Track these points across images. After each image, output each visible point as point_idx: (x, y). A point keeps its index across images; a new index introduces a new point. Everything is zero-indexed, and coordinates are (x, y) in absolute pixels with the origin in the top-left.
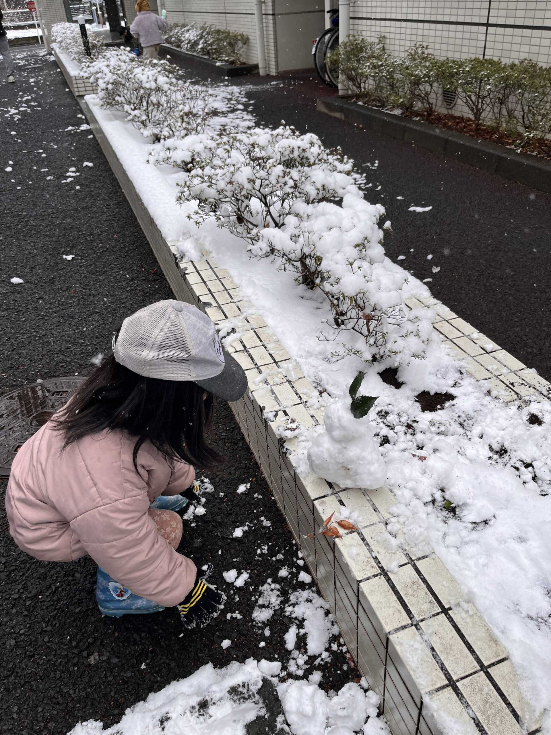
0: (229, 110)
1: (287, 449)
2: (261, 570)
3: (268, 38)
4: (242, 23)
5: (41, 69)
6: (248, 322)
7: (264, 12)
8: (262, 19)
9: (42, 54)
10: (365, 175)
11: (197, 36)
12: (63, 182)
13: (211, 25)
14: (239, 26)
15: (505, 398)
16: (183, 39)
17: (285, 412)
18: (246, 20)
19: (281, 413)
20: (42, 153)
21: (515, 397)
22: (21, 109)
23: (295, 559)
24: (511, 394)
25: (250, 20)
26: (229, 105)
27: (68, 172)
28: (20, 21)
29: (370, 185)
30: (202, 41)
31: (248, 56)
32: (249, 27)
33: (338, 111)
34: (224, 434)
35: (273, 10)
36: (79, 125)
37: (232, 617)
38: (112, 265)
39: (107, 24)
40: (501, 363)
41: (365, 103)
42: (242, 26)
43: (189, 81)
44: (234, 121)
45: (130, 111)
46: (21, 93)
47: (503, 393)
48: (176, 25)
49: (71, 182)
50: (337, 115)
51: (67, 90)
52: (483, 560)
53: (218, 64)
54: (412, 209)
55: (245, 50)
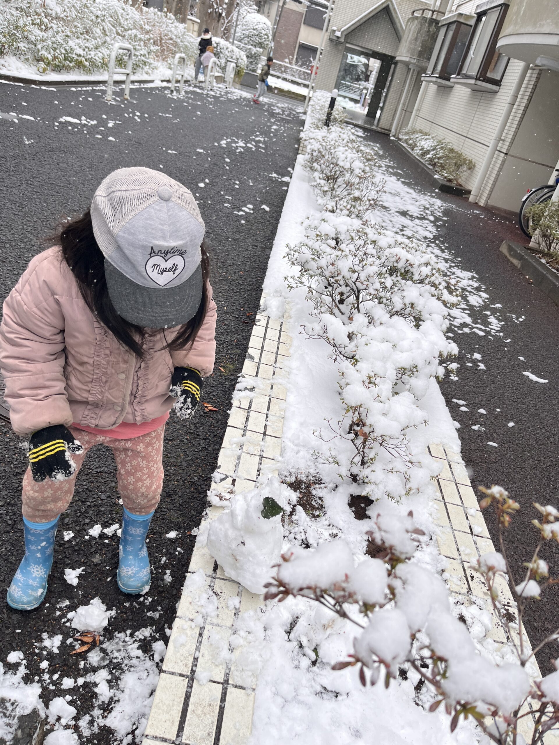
0: (419, 216)
1: (206, 514)
2: (130, 617)
3: (491, 172)
4: (476, 151)
5: (288, 122)
6: (272, 388)
7: (498, 148)
8: (494, 154)
9: (298, 111)
10: (503, 323)
11: (431, 146)
12: (235, 212)
13: (449, 143)
14: (472, 152)
15: (454, 586)
16: (418, 145)
17: (234, 480)
18: (481, 149)
19: (230, 480)
20: (237, 184)
21: (465, 590)
22: (249, 145)
23: (166, 626)
24: (463, 586)
25: (484, 151)
26: (422, 213)
27: (245, 206)
28: (300, 78)
29: (501, 334)
30: (432, 152)
31: (467, 180)
32: (480, 156)
33: (517, 259)
34: (196, 478)
35: (508, 150)
36: (283, 176)
37: (71, 643)
38: (220, 294)
39: (367, 108)
40: (478, 551)
41: (548, 263)
42: (474, 153)
43: (403, 180)
44: (417, 227)
45: (317, 178)
46: (258, 133)
47: (455, 580)
48: (421, 132)
49: (242, 215)
50: (515, 262)
51: (296, 146)
52: (298, 729)
53: (436, 176)
54: (526, 373)
55: (467, 174)
